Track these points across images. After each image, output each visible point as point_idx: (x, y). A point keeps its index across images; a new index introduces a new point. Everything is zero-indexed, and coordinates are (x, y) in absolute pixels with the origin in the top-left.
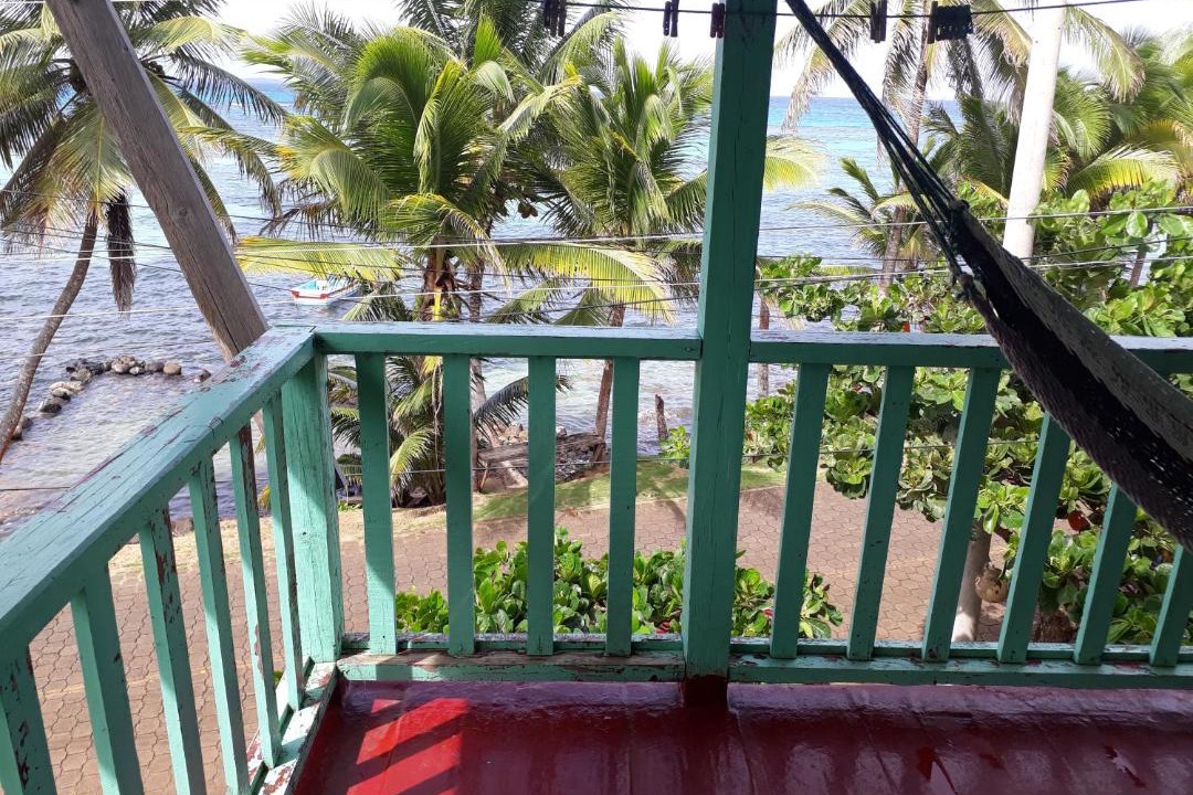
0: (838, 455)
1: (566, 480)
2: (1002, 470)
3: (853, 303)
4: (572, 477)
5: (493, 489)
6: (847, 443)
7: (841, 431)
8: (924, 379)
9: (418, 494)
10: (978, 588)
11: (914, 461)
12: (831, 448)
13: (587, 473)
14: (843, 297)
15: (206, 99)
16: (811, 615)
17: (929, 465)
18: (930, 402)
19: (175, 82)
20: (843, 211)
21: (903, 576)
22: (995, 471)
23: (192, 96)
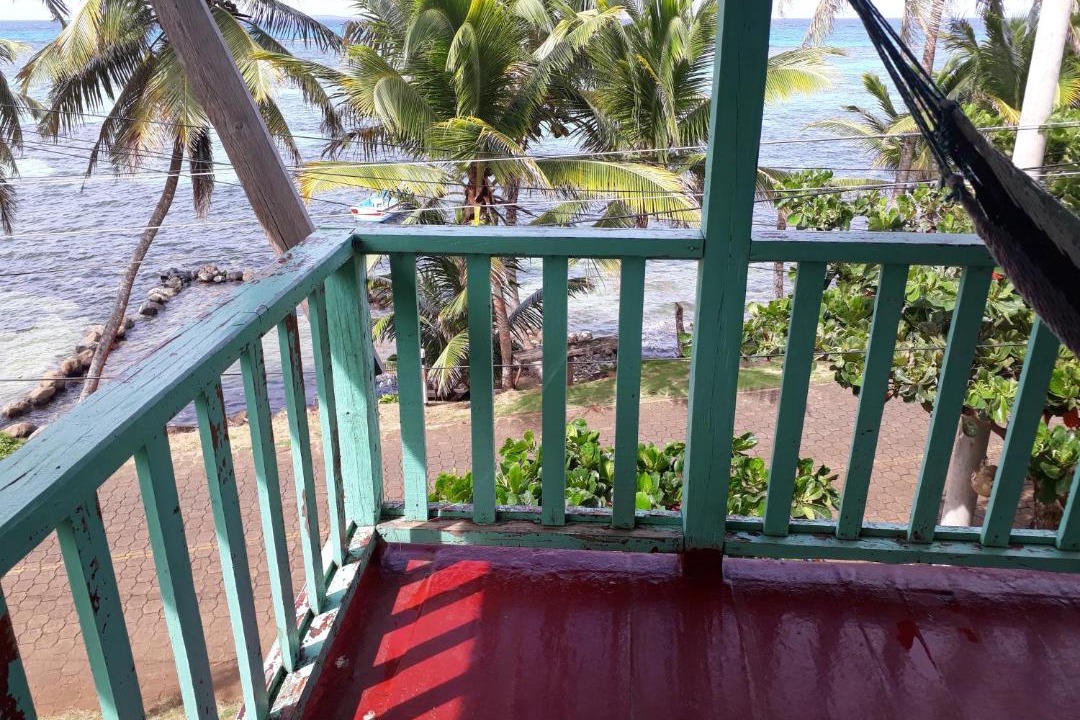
0: (847, 357)
1: (591, 380)
2: (1004, 369)
3: (862, 214)
4: (596, 376)
5: (526, 386)
6: (856, 345)
7: (851, 334)
8: (934, 284)
9: (461, 390)
10: (974, 483)
11: (920, 359)
12: (840, 350)
13: (610, 373)
14: (853, 208)
15: (273, 34)
16: (814, 501)
17: (934, 363)
18: (937, 308)
19: (246, 19)
20: (859, 127)
21: (904, 471)
22: (997, 370)
23: (261, 32)
